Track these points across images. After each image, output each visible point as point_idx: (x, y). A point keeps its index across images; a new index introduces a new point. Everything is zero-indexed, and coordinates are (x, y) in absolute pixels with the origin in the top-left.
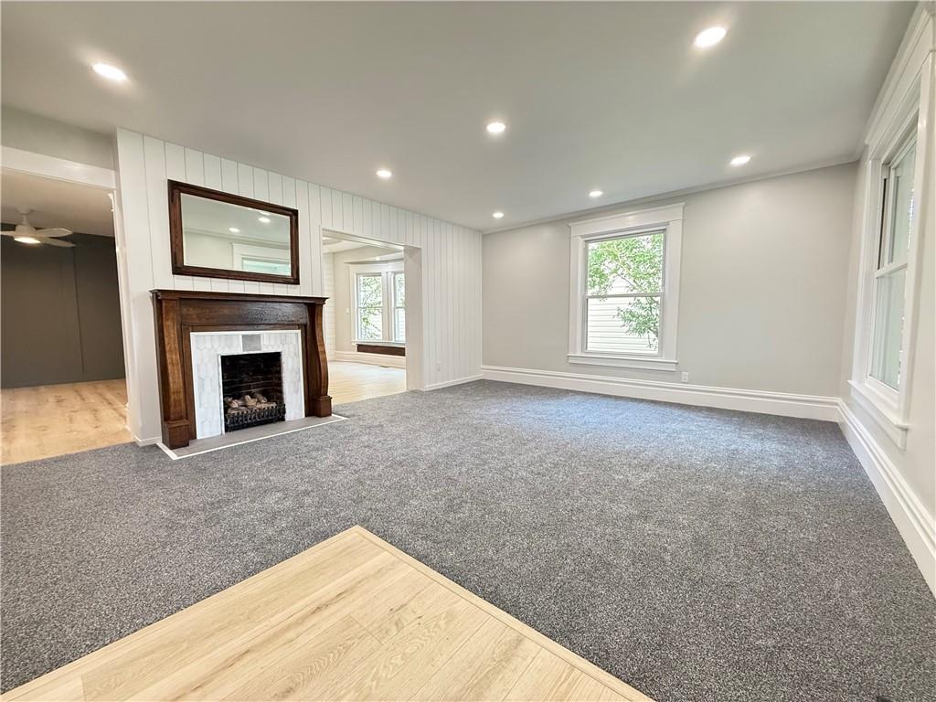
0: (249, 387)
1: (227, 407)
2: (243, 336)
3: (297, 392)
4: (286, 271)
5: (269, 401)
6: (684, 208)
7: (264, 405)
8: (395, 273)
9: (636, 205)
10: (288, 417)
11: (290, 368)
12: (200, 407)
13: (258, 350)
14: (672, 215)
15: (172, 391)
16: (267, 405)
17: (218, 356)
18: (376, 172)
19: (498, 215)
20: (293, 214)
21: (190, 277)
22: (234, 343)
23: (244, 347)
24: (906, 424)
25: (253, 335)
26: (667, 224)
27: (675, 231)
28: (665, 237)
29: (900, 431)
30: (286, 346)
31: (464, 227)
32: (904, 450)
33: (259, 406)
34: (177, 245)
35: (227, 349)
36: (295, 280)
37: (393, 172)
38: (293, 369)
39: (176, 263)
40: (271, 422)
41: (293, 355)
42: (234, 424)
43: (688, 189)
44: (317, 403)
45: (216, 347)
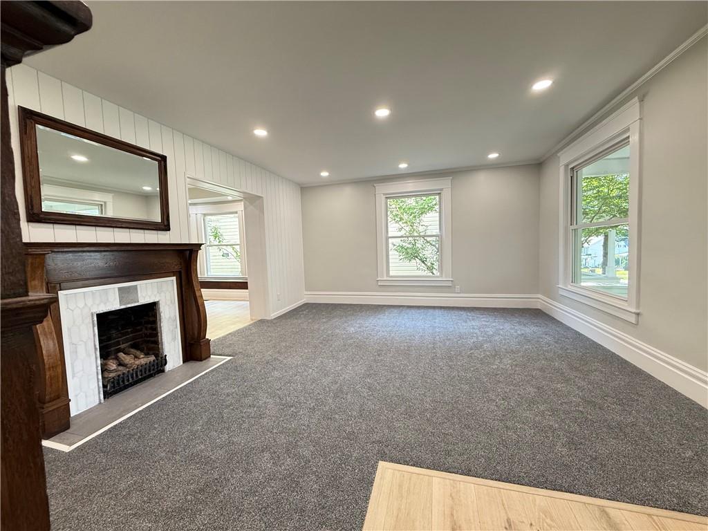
0: (118, 343)
1: (104, 369)
2: (120, 289)
3: (174, 339)
4: (157, 217)
5: (147, 354)
6: (452, 180)
7: (144, 360)
8: (205, 215)
9: (421, 175)
10: (168, 368)
11: (167, 316)
12: (73, 377)
13: (135, 302)
14: (445, 184)
15: (47, 366)
16: (145, 359)
17: (92, 315)
18: (253, 130)
19: (325, 174)
20: (162, 160)
21: (51, 226)
22: (110, 298)
23: (120, 301)
24: (638, 311)
25: (129, 287)
26: (442, 190)
27: (447, 194)
28: (440, 199)
29: (634, 315)
30: (163, 294)
31: (290, 180)
32: (637, 325)
33: (137, 362)
34: (32, 187)
35: (102, 305)
36: (165, 226)
37: (268, 132)
38: (170, 317)
39: (32, 209)
40: (151, 376)
41: (169, 302)
42: (113, 387)
43: (455, 168)
44: (195, 347)
45: (89, 305)
